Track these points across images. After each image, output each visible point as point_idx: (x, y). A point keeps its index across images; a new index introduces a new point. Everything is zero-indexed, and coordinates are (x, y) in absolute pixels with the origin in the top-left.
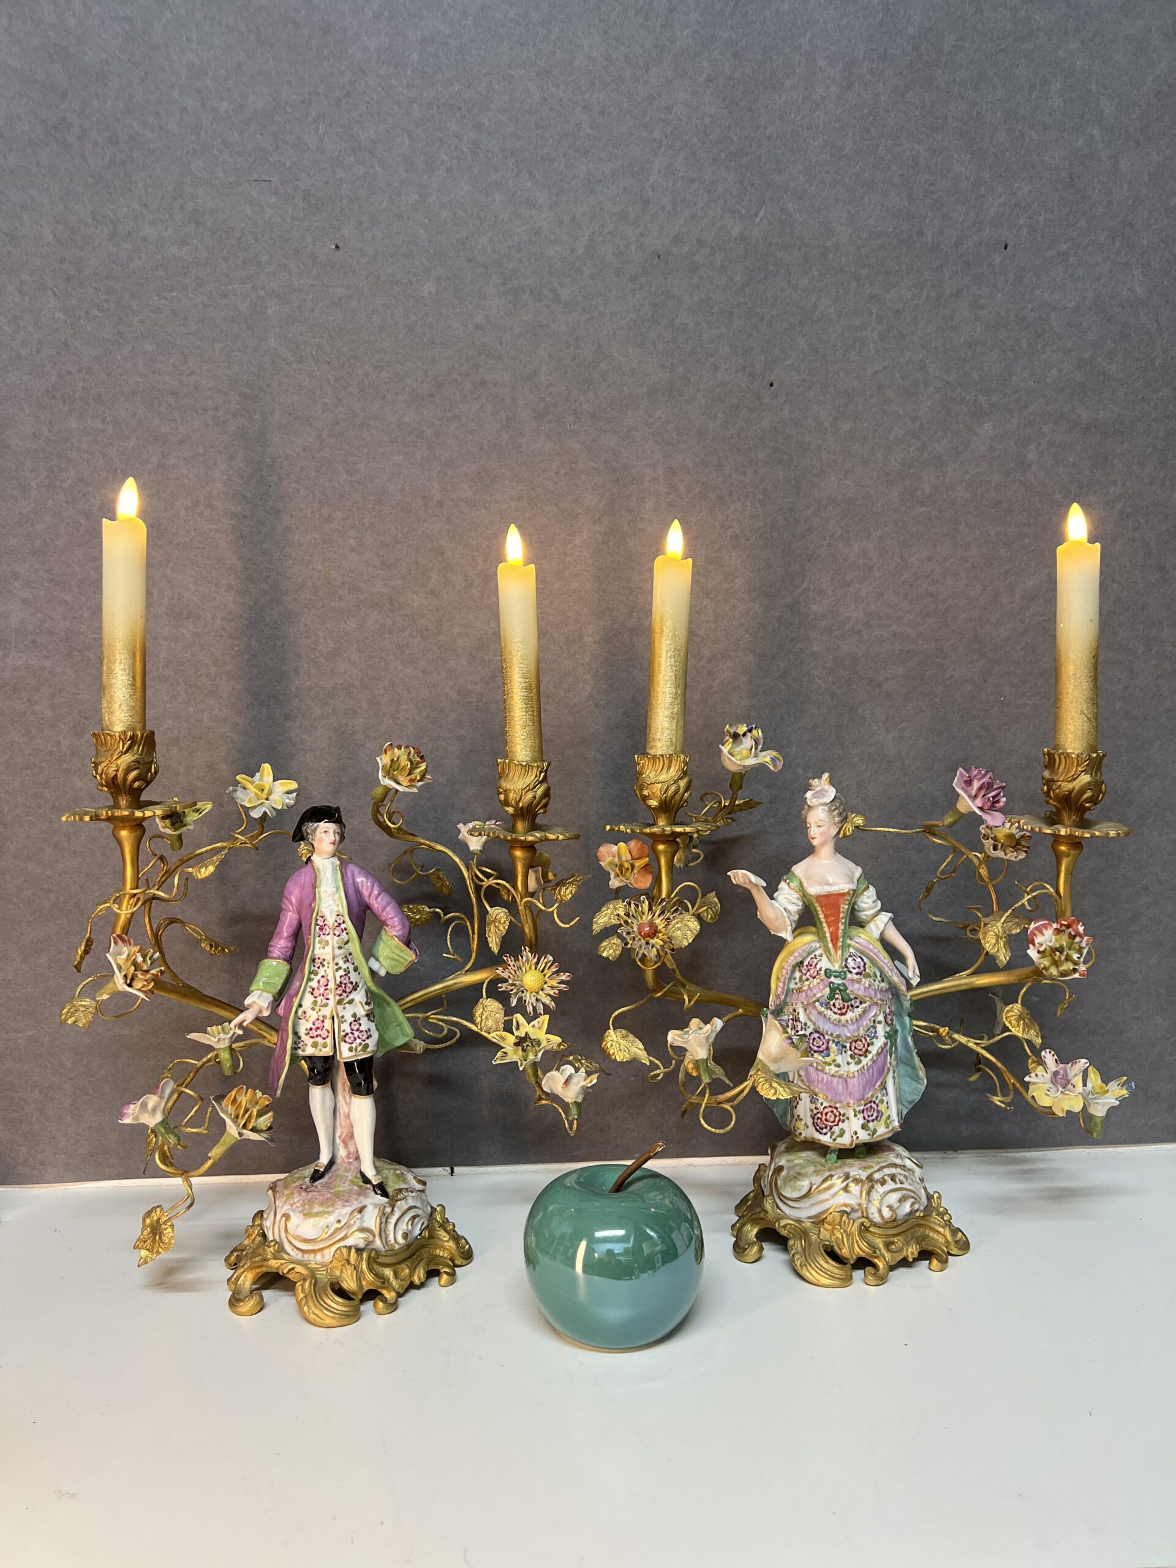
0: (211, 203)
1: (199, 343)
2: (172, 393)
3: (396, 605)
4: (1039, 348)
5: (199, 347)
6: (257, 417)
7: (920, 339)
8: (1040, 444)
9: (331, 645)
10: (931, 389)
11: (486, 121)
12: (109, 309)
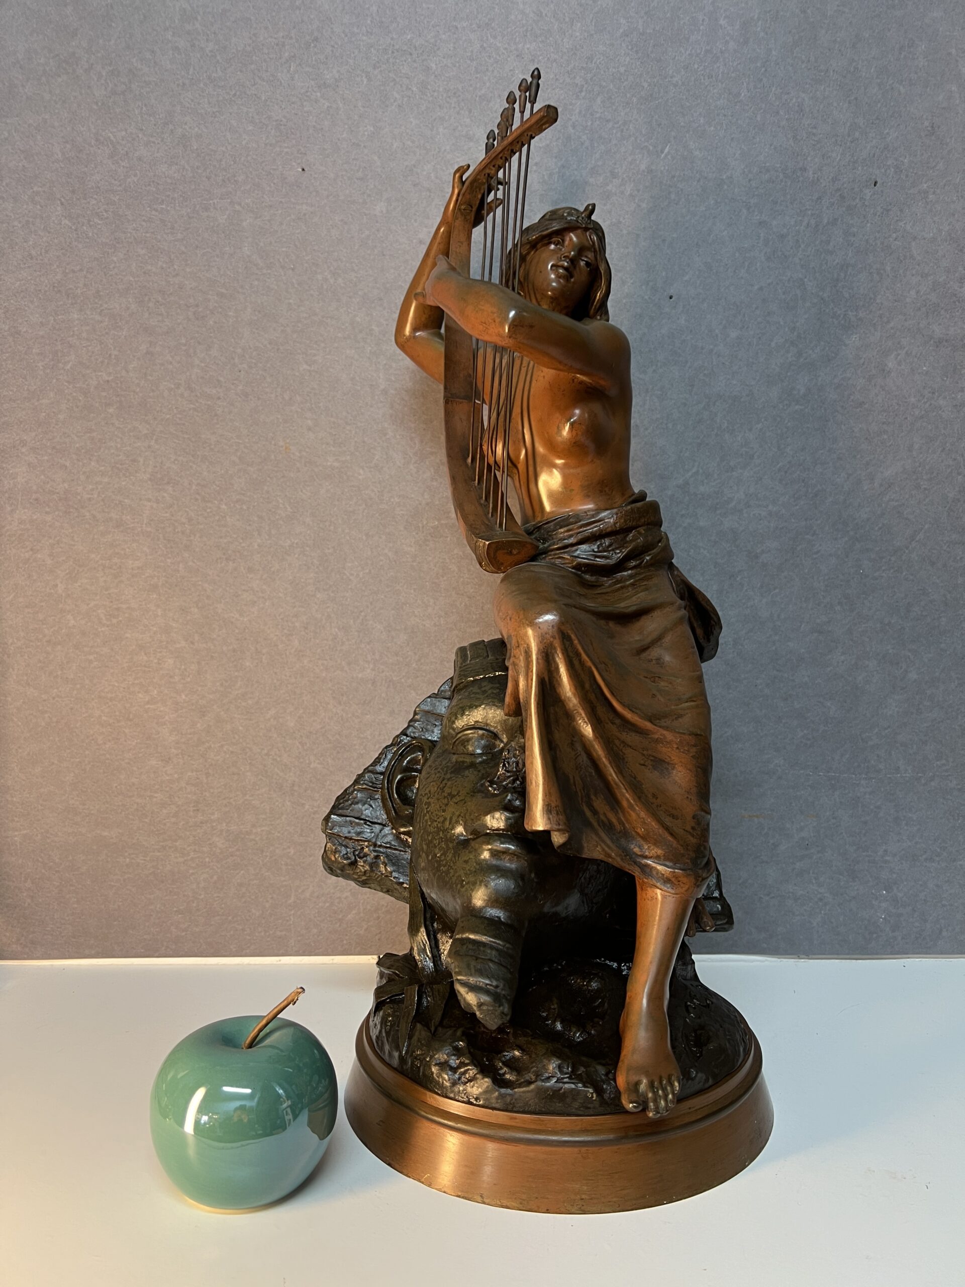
0: (196, 129)
1: (183, 248)
2: (160, 291)
3: (345, 477)
4: (901, 271)
5: (183, 253)
6: (230, 313)
7: (800, 259)
8: (898, 355)
9: (289, 509)
10: (808, 304)
11: (434, 66)
12: (107, 218)
